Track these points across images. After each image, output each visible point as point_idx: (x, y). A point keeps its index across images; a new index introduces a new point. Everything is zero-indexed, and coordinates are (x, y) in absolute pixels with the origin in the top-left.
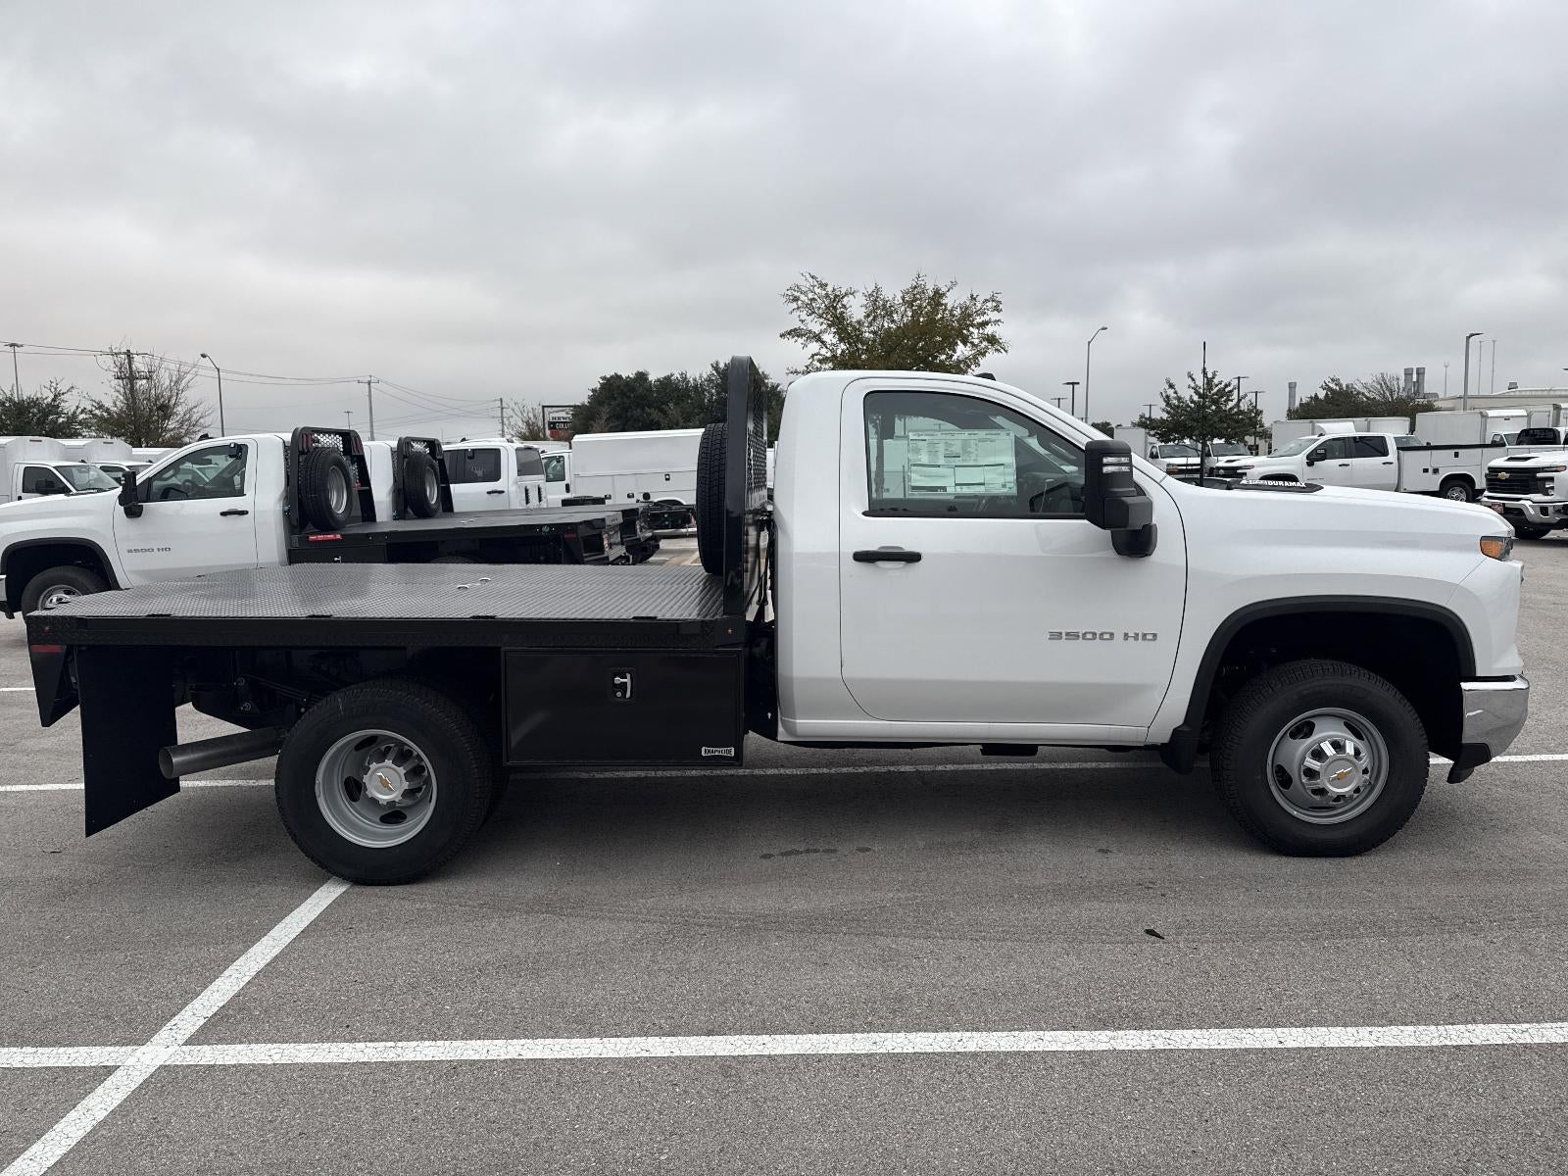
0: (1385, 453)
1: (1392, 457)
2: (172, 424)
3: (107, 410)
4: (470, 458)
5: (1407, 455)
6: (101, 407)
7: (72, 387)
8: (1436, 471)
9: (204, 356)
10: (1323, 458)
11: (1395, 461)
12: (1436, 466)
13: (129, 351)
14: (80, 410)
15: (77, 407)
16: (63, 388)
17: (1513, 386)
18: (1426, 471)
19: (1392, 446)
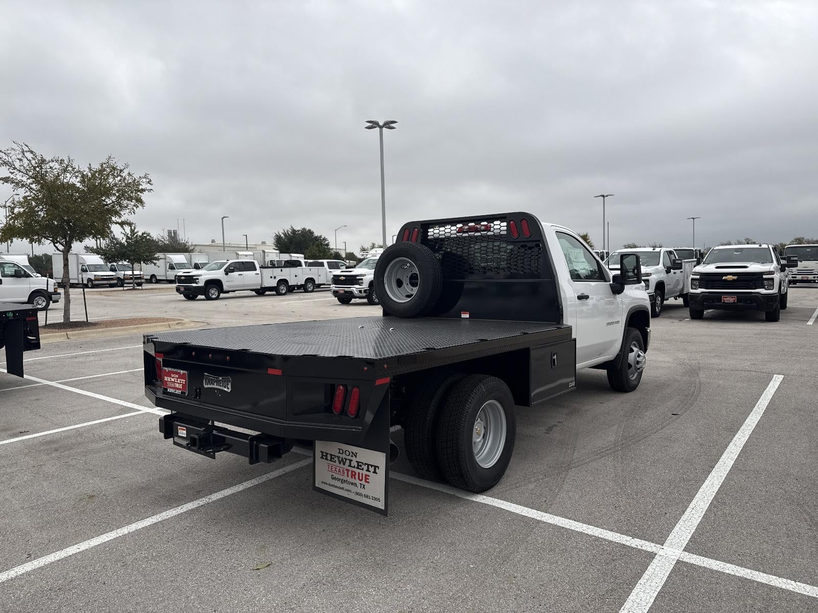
0: (255, 270)
1: (258, 271)
5: (264, 270)
8: (275, 277)
10: (233, 271)
11: (260, 273)
12: (275, 275)
17: (213, 241)
18: (271, 277)
19: (257, 266)
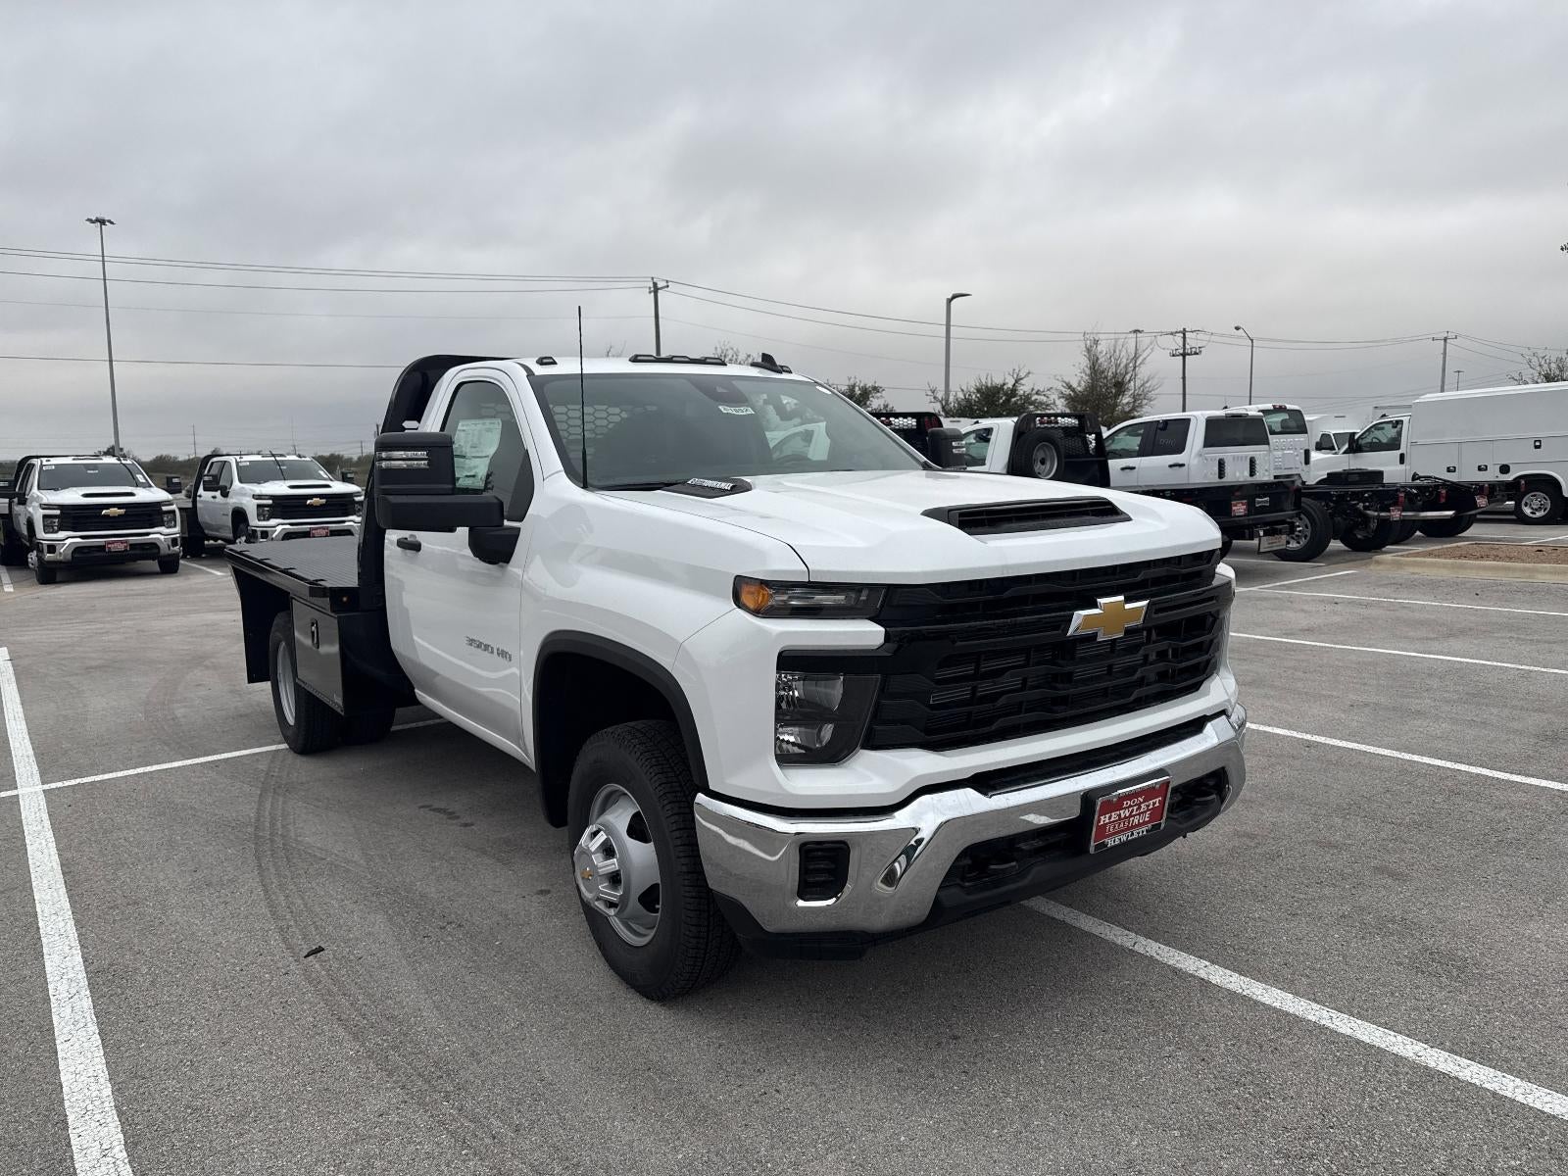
2: (1126, 399)
3: (1073, 390)
4: (1161, 429)
6: (1070, 387)
7: (1029, 373)
9: (1237, 328)
13: (1184, 329)
14: (1034, 392)
15: (1033, 389)
16: (1022, 375)
